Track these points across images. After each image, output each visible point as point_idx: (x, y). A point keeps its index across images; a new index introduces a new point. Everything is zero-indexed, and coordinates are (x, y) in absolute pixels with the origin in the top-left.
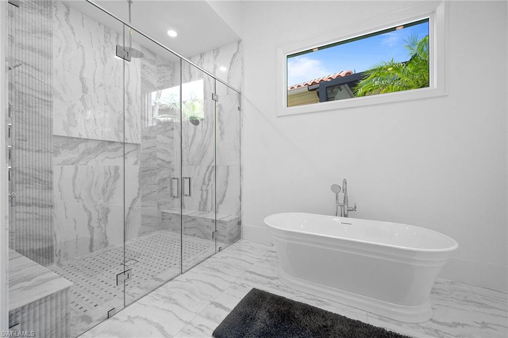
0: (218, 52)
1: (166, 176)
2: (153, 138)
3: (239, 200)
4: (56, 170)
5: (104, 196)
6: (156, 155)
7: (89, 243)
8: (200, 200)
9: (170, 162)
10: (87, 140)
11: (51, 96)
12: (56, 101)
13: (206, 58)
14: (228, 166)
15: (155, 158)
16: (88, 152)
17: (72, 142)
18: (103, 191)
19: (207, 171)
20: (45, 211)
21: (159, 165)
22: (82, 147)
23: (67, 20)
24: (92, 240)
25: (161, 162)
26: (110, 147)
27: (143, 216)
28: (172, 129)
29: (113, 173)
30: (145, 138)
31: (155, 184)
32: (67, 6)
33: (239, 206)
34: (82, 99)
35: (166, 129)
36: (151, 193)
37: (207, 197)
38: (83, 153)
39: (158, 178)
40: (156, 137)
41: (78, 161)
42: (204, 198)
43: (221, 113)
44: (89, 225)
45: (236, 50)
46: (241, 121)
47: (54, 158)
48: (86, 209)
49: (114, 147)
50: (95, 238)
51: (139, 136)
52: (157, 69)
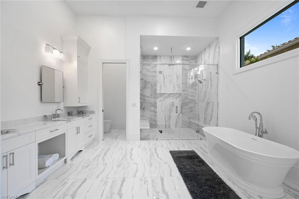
0: (210, 46)
1: (192, 106)
2: (187, 90)
3: (217, 120)
4: (158, 103)
5: (169, 111)
6: (188, 98)
7: (165, 125)
8: (204, 118)
9: (195, 100)
10: (165, 94)
11: (156, 83)
12: (158, 84)
13: (206, 50)
14: (213, 102)
15: (188, 99)
16: (165, 97)
17: (162, 95)
18: (169, 109)
19: (206, 104)
20: (155, 114)
21: (189, 101)
22: (164, 96)
23: (160, 60)
24: (166, 125)
25: (190, 100)
26: (172, 95)
27: (182, 121)
28: (196, 86)
29: (172, 104)
30: (183, 91)
31: (187, 109)
32: (160, 56)
33: (217, 123)
34: (164, 82)
35: (193, 86)
36: (186, 112)
37: (206, 117)
38: (164, 98)
39: (189, 106)
40: (188, 90)
41: (163, 100)
42: (205, 117)
43: (211, 76)
44: (165, 120)
45: (216, 43)
46: (218, 79)
47: (157, 100)
48: (164, 115)
49: (173, 95)
50: (167, 124)
51: (181, 91)
52: (189, 62)
